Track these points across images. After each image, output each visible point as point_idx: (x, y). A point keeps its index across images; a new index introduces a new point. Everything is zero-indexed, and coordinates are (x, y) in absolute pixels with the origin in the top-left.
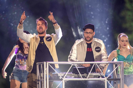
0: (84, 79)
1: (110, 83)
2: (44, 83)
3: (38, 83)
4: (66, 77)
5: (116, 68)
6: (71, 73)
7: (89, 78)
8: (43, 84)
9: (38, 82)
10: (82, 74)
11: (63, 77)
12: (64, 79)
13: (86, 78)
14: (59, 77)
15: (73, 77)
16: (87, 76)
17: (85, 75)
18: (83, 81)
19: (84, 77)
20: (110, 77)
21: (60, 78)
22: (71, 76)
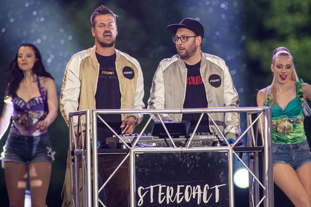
0: (179, 149)
1: (241, 157)
2: (86, 159)
3: (73, 160)
4: (137, 145)
5: (253, 122)
6: (150, 136)
7: (191, 146)
8: (84, 162)
9: (72, 157)
10: (174, 137)
11: (130, 145)
12: (134, 150)
13: (184, 146)
14: (122, 144)
15: (154, 144)
16: (186, 141)
17: (182, 139)
18: (177, 153)
19: (178, 144)
20: (239, 144)
21: (124, 147)
22: (149, 143)
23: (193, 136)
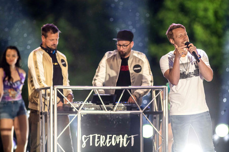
0: (109, 112)
1: (148, 117)
2: (50, 117)
3: (42, 118)
4: (82, 109)
5: (156, 95)
6: (90, 103)
7: (116, 110)
8: (48, 119)
9: (41, 116)
10: (106, 104)
11: (78, 109)
12: (80, 112)
13: (112, 110)
14: (73, 108)
15: (93, 109)
16: (114, 107)
17: (111, 105)
18: (108, 114)
19: (109, 109)
20: (147, 109)
21: (74, 110)
22: (90, 107)
23: (118, 104)
